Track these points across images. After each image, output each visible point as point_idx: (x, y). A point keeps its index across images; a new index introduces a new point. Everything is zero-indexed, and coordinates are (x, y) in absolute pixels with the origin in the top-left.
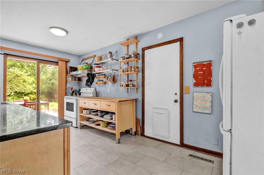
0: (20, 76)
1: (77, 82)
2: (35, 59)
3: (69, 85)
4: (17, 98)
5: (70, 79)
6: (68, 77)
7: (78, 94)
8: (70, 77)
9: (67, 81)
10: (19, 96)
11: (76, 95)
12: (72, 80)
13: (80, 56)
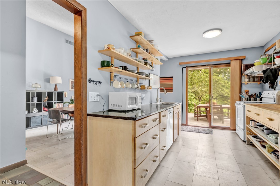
0: (217, 81)
1: (258, 84)
2: (207, 65)
3: (244, 88)
4: (222, 101)
5: (247, 80)
6: (243, 78)
7: (258, 99)
8: (247, 77)
9: (241, 83)
10: (224, 99)
11: (255, 100)
12: (249, 81)
13: (262, 47)
